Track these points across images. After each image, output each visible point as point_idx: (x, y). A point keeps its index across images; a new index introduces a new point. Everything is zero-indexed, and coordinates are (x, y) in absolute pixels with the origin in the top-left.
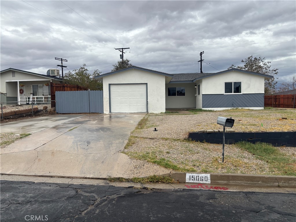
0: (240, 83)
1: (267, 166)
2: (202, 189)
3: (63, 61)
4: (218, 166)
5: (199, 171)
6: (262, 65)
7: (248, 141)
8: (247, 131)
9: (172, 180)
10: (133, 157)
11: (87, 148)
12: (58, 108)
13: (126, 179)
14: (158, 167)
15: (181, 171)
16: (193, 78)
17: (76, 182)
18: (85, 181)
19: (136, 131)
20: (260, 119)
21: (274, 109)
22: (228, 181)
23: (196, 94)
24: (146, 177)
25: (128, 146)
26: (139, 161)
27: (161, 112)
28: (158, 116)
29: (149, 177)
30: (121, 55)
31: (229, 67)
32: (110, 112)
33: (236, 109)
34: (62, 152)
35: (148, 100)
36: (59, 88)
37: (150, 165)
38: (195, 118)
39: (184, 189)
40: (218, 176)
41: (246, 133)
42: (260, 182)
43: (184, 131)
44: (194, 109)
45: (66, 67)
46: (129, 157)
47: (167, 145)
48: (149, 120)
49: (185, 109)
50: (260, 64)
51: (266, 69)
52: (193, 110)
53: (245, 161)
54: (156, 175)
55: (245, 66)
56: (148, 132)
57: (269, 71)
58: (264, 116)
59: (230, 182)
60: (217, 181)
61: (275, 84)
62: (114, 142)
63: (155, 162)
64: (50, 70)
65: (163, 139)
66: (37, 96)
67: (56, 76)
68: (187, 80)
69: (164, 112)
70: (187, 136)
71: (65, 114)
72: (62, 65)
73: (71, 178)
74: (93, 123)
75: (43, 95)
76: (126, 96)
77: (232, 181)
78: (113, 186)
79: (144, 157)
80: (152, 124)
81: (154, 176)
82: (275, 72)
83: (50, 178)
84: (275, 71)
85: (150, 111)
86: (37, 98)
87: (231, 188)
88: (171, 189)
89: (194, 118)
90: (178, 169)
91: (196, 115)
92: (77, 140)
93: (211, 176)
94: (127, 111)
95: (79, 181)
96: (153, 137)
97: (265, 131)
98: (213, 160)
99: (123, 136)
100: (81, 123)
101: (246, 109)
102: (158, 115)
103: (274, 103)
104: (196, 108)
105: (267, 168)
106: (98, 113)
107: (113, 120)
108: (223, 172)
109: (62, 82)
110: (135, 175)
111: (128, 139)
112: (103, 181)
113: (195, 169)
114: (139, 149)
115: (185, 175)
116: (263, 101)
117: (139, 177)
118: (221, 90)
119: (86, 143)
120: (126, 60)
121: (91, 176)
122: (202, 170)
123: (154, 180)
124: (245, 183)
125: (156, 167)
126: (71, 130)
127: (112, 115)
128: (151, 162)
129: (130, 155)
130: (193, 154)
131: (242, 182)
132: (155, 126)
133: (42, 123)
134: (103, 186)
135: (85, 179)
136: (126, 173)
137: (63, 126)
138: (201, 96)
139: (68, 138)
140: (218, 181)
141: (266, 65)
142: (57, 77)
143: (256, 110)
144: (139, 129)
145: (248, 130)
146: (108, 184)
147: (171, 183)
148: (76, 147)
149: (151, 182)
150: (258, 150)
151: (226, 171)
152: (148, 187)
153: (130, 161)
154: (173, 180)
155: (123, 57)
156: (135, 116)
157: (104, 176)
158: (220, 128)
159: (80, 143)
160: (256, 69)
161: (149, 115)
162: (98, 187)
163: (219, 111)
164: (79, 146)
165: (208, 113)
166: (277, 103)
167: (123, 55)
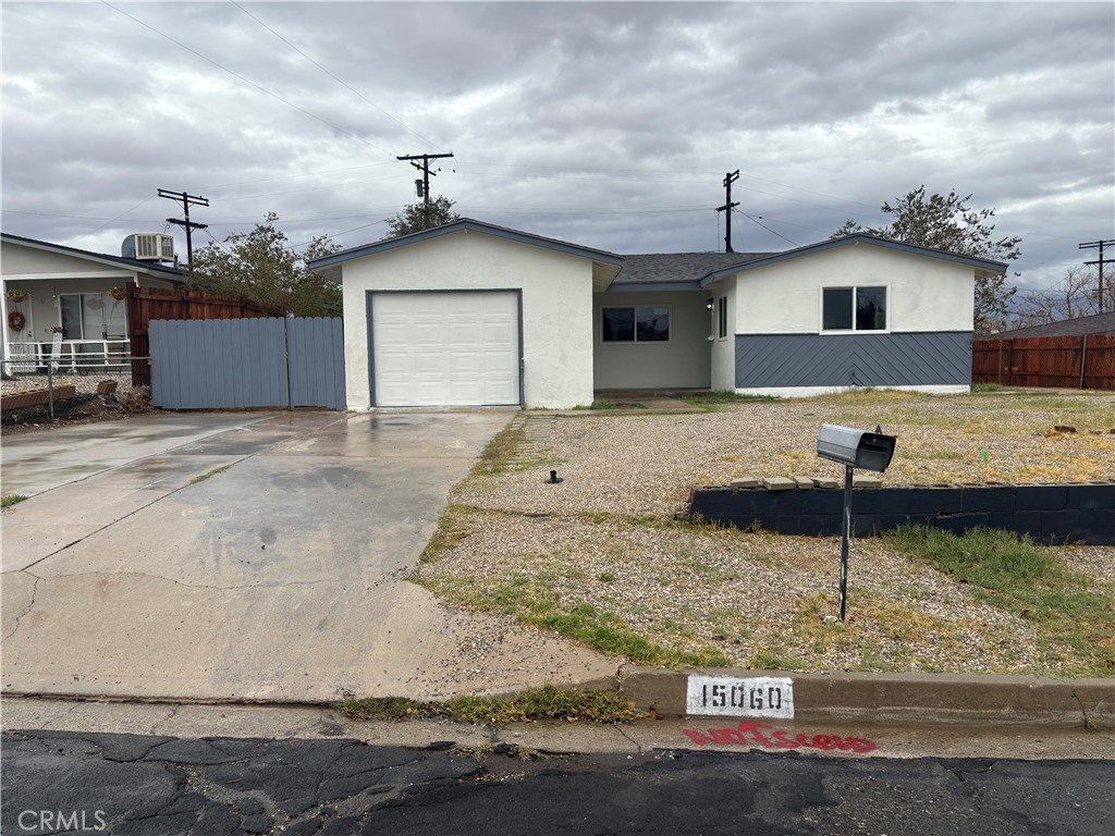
0: (882, 291)
1: (1025, 634)
2: (761, 748)
3: (189, 204)
4: (823, 636)
5: (743, 662)
6: (962, 225)
7: (936, 524)
8: (930, 481)
9: (625, 707)
10: (455, 599)
11: (257, 558)
12: (160, 388)
13: (422, 706)
14: (565, 644)
15: (667, 665)
16: (701, 269)
17: (189, 727)
18: (230, 719)
19: (475, 481)
20: (970, 433)
21: (1011, 390)
22: (871, 707)
23: (710, 334)
24: (513, 694)
25: (437, 547)
26: (482, 617)
27: (574, 405)
28: (564, 421)
29: (522, 693)
30: (418, 182)
31: (836, 231)
32: (373, 402)
33: (867, 392)
34: (143, 581)
35: (524, 358)
36: (165, 305)
37: (527, 637)
38: (712, 426)
39: (680, 754)
40: (828, 686)
41: (927, 492)
42: (1006, 710)
43: (672, 483)
44: (704, 394)
45: (202, 226)
46: (438, 600)
47: (604, 543)
48: (528, 436)
49: (671, 393)
50: (951, 221)
51: (974, 240)
52: (700, 395)
53: (933, 613)
54: (554, 683)
55: (895, 226)
56: (523, 487)
57: (986, 247)
58: (982, 418)
59: (878, 713)
60: (821, 709)
61: (1005, 297)
62: (378, 530)
63: (549, 624)
64: (133, 236)
65: (585, 516)
66: (78, 342)
67: (158, 260)
68: (676, 278)
69: (590, 404)
70: (684, 505)
71: (190, 410)
72: (187, 220)
73: (169, 704)
74: (298, 451)
75: (105, 336)
76: (436, 342)
77: (886, 708)
78: (357, 743)
79: (503, 602)
80: (539, 455)
81: (549, 689)
82: (1009, 252)
83: (73, 705)
84: (1009, 245)
85: (533, 401)
86: (80, 348)
87: (886, 740)
88: (621, 754)
89: (706, 426)
90: (651, 656)
91: (714, 416)
92: (222, 523)
93: (798, 685)
94: (443, 400)
95: (205, 722)
96: (542, 508)
97: (1001, 481)
98: (796, 609)
99: (418, 505)
100: (248, 448)
101: (906, 393)
102: (565, 416)
103: (1006, 369)
104: (713, 390)
105: (1030, 641)
106: (325, 409)
107: (384, 436)
108: (847, 666)
109: (180, 283)
110: (462, 687)
111: (437, 516)
112: (315, 715)
113: (727, 652)
114: (485, 561)
115: (682, 681)
116: (969, 362)
117: (479, 694)
118: (807, 317)
119: (258, 539)
120: (438, 201)
121: (265, 693)
122: (755, 659)
123: (548, 707)
124: (941, 715)
125: (556, 646)
126: (202, 479)
127: (380, 417)
128: (534, 623)
129: (444, 592)
130: (712, 583)
131: (930, 709)
132: (551, 463)
133: (83, 448)
134: (313, 746)
135: (235, 709)
136: (421, 677)
137: (169, 461)
138: (730, 340)
139: (184, 514)
140: (827, 709)
141: (975, 222)
142: (164, 264)
143: (942, 397)
144: (486, 473)
145: (932, 475)
146: (339, 730)
147: (624, 722)
148: (212, 557)
149: (533, 716)
150: (977, 560)
151: (857, 660)
152: (521, 743)
153: (441, 620)
154: (632, 704)
155: (427, 188)
156: (474, 419)
157: (324, 693)
158: (817, 471)
159: (231, 538)
160: (937, 237)
161: (529, 417)
162: (290, 750)
163: (800, 400)
164: (224, 550)
165: (760, 406)
166: (1015, 369)
167: (427, 182)
